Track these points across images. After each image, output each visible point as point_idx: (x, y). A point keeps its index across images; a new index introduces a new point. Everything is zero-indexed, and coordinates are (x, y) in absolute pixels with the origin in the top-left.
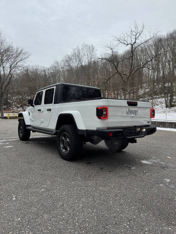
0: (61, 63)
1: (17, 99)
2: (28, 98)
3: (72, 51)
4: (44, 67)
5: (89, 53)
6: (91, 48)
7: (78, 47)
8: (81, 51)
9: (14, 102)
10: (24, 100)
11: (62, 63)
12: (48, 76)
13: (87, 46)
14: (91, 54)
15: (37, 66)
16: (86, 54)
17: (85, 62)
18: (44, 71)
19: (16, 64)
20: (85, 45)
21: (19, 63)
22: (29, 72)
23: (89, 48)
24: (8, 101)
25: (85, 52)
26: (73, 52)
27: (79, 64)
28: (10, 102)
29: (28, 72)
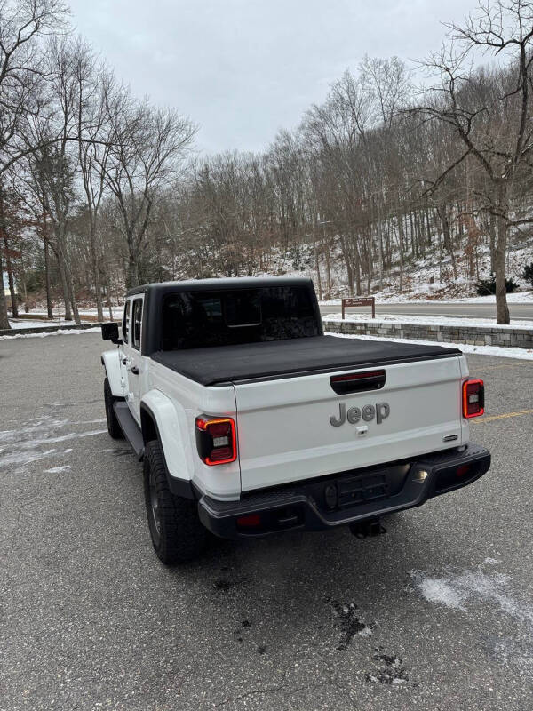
0: (297, 137)
1: (184, 261)
2: (214, 255)
3: (329, 89)
4: (251, 155)
5: (387, 87)
6: (393, 69)
7: (347, 74)
8: (360, 85)
9: (178, 270)
10: (204, 263)
11: (302, 136)
12: (265, 182)
13: (376, 64)
14: (393, 88)
15: (230, 156)
16: (376, 92)
17: (373, 120)
18: (255, 167)
19: (160, 165)
20: (369, 63)
21: (167, 161)
22: (210, 177)
23: (386, 69)
24: (164, 270)
25: (372, 86)
26: (332, 94)
27: (354, 130)
28: (167, 272)
29: (207, 176)
